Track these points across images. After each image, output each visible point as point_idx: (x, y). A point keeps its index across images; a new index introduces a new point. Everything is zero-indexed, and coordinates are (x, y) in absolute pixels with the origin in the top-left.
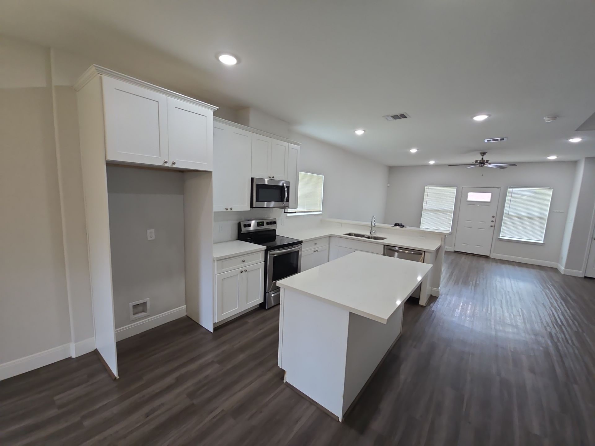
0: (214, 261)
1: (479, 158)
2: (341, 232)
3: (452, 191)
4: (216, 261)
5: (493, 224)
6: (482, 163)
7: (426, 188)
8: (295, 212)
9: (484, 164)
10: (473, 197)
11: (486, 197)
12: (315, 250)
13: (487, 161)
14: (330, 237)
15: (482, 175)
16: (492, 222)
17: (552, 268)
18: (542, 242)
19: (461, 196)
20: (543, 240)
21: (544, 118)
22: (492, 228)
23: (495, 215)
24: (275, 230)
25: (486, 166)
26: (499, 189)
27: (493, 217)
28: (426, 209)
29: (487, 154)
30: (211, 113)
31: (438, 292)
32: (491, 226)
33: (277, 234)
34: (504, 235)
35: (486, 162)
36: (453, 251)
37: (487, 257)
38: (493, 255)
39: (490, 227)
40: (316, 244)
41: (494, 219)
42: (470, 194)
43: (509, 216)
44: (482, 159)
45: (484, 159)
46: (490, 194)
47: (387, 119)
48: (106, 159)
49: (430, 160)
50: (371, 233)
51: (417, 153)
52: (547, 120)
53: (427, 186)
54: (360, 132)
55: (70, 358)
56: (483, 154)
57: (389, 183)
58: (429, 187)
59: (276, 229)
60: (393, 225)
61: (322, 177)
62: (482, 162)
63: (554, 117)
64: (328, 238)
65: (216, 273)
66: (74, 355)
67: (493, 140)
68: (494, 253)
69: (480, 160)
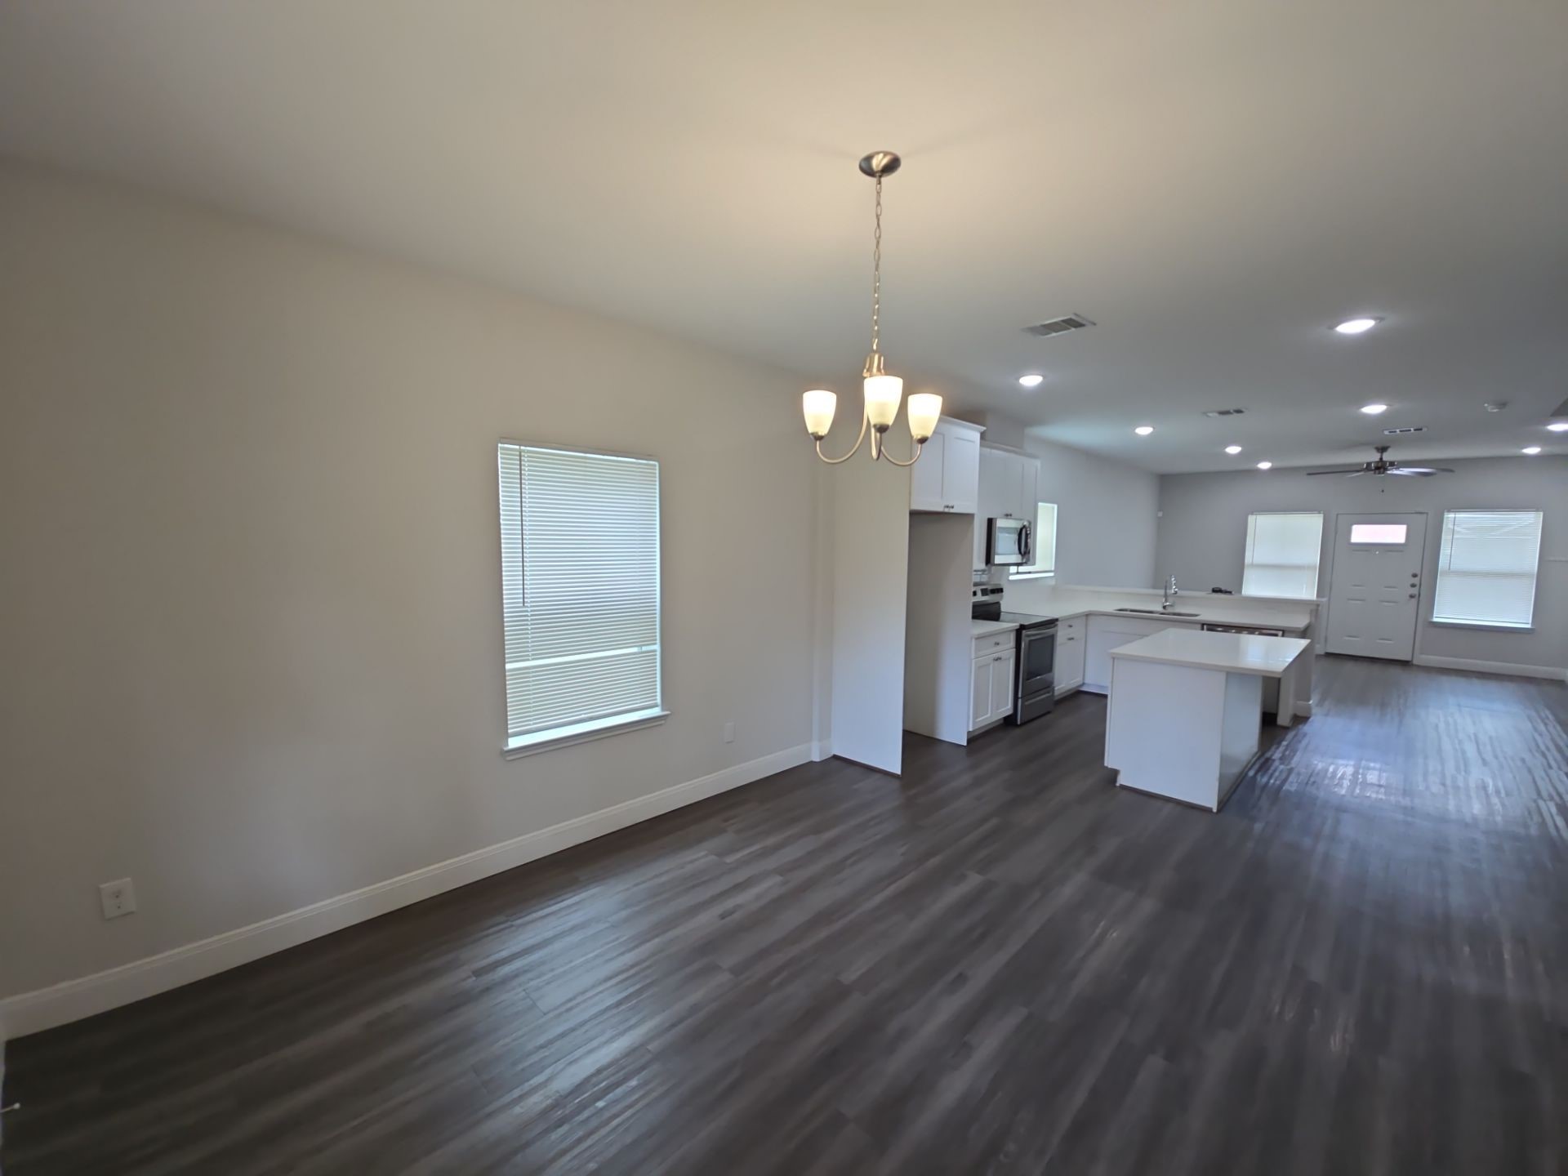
0: (971, 638)
1: (1374, 457)
2: (1110, 607)
3: (1313, 524)
4: (973, 640)
5: (1415, 591)
6: (1381, 467)
7: (1251, 519)
8: (1030, 573)
9: (1386, 469)
10: (1362, 534)
11: (1395, 534)
12: (1070, 636)
13: (1392, 464)
14: (1088, 615)
15: (1383, 491)
16: (1413, 586)
17: (1552, 680)
18: (1529, 626)
19: (1336, 533)
20: (1530, 622)
21: (1486, 405)
22: (1414, 601)
23: (1418, 572)
24: (998, 604)
25: (1389, 472)
26: (1425, 516)
27: (1415, 576)
28: (1253, 565)
29: (1390, 450)
30: (978, 436)
31: (1309, 708)
32: (1412, 596)
33: (1003, 609)
34: (1441, 615)
35: (1390, 466)
36: (1322, 653)
37: (1405, 664)
38: (1421, 659)
39: (1408, 598)
40: (1071, 626)
41: (1416, 581)
42: (1355, 527)
43: (1450, 572)
44: (1381, 459)
45: (1384, 459)
46: (1404, 527)
47: (1208, 416)
48: (910, 506)
49: (1259, 462)
50: (1164, 607)
51: (1240, 454)
52: (1491, 409)
53: (1252, 514)
54: (1144, 431)
55: (812, 762)
56: (1382, 449)
57: (1160, 510)
58: (1258, 516)
59: (1001, 602)
60: (1211, 592)
61: (1053, 508)
62: (1380, 465)
63: (1502, 405)
64: (1084, 618)
65: (973, 657)
66: (816, 758)
67: (1401, 431)
68: (1422, 654)
69: (1378, 462)
